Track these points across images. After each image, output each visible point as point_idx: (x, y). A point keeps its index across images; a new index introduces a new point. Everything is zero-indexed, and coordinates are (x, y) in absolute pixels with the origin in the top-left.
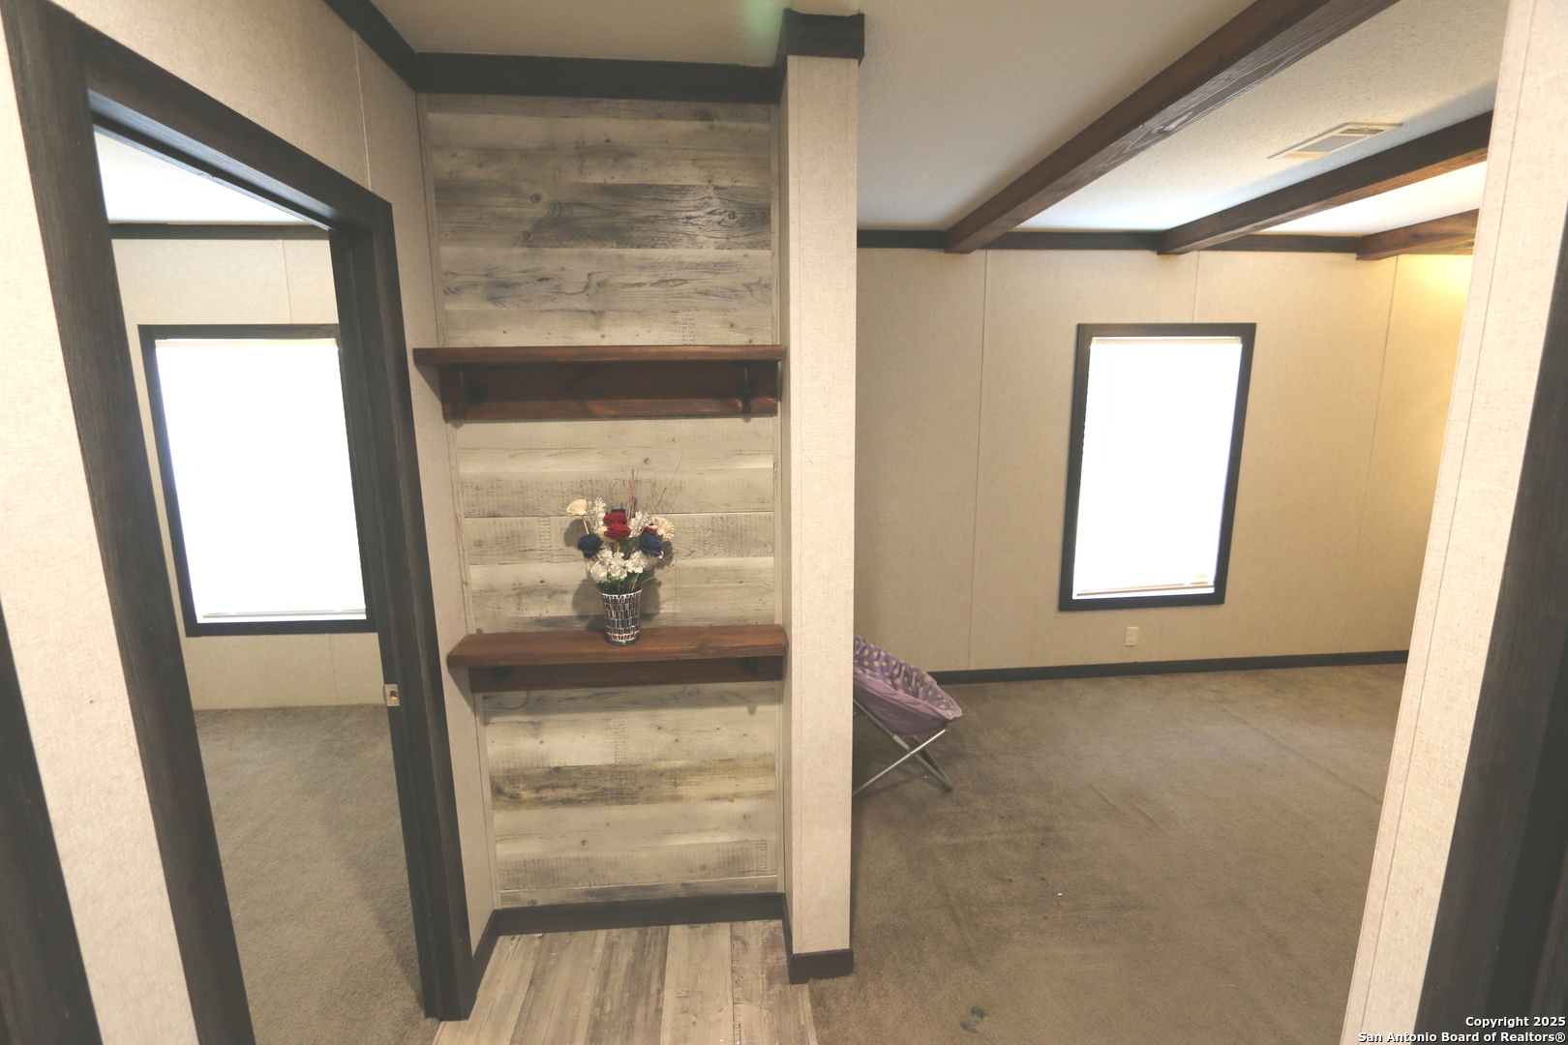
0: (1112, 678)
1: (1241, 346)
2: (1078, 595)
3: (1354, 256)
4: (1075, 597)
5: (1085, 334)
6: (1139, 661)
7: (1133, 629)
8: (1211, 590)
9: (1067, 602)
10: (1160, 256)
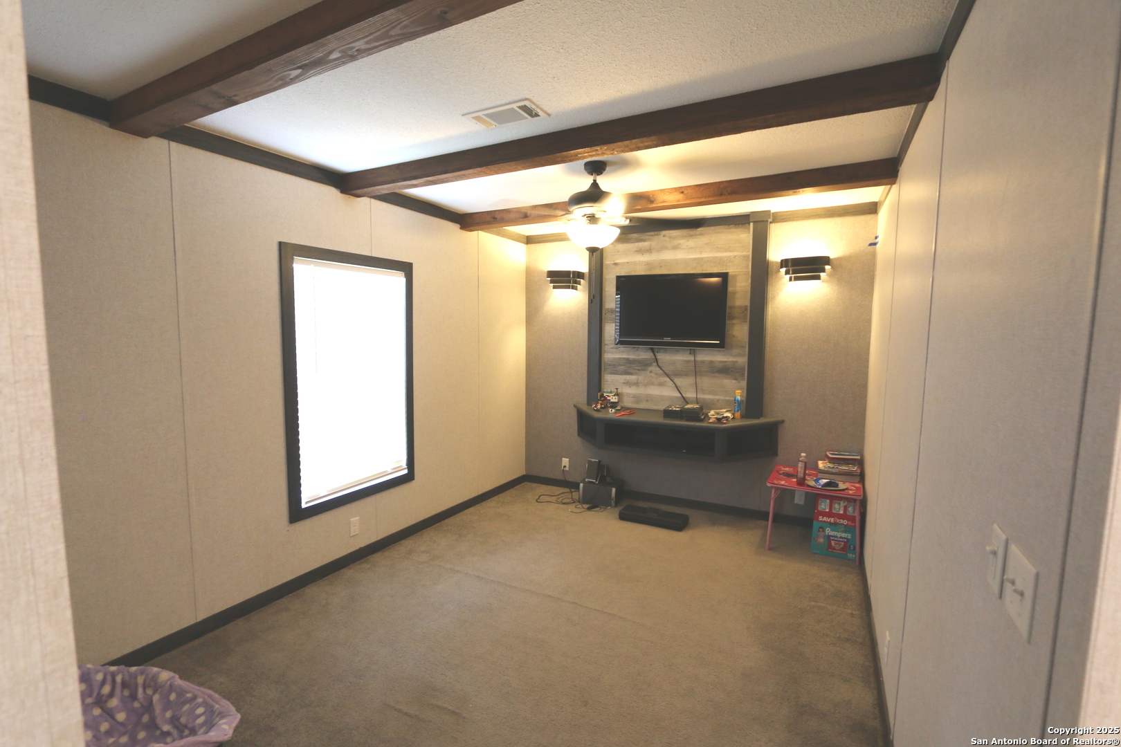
0: (344, 570)
1: (405, 279)
2: (307, 503)
3: (458, 226)
4: (304, 506)
5: (287, 253)
6: (362, 546)
7: (355, 520)
8: (406, 472)
9: (297, 513)
10: (343, 195)
